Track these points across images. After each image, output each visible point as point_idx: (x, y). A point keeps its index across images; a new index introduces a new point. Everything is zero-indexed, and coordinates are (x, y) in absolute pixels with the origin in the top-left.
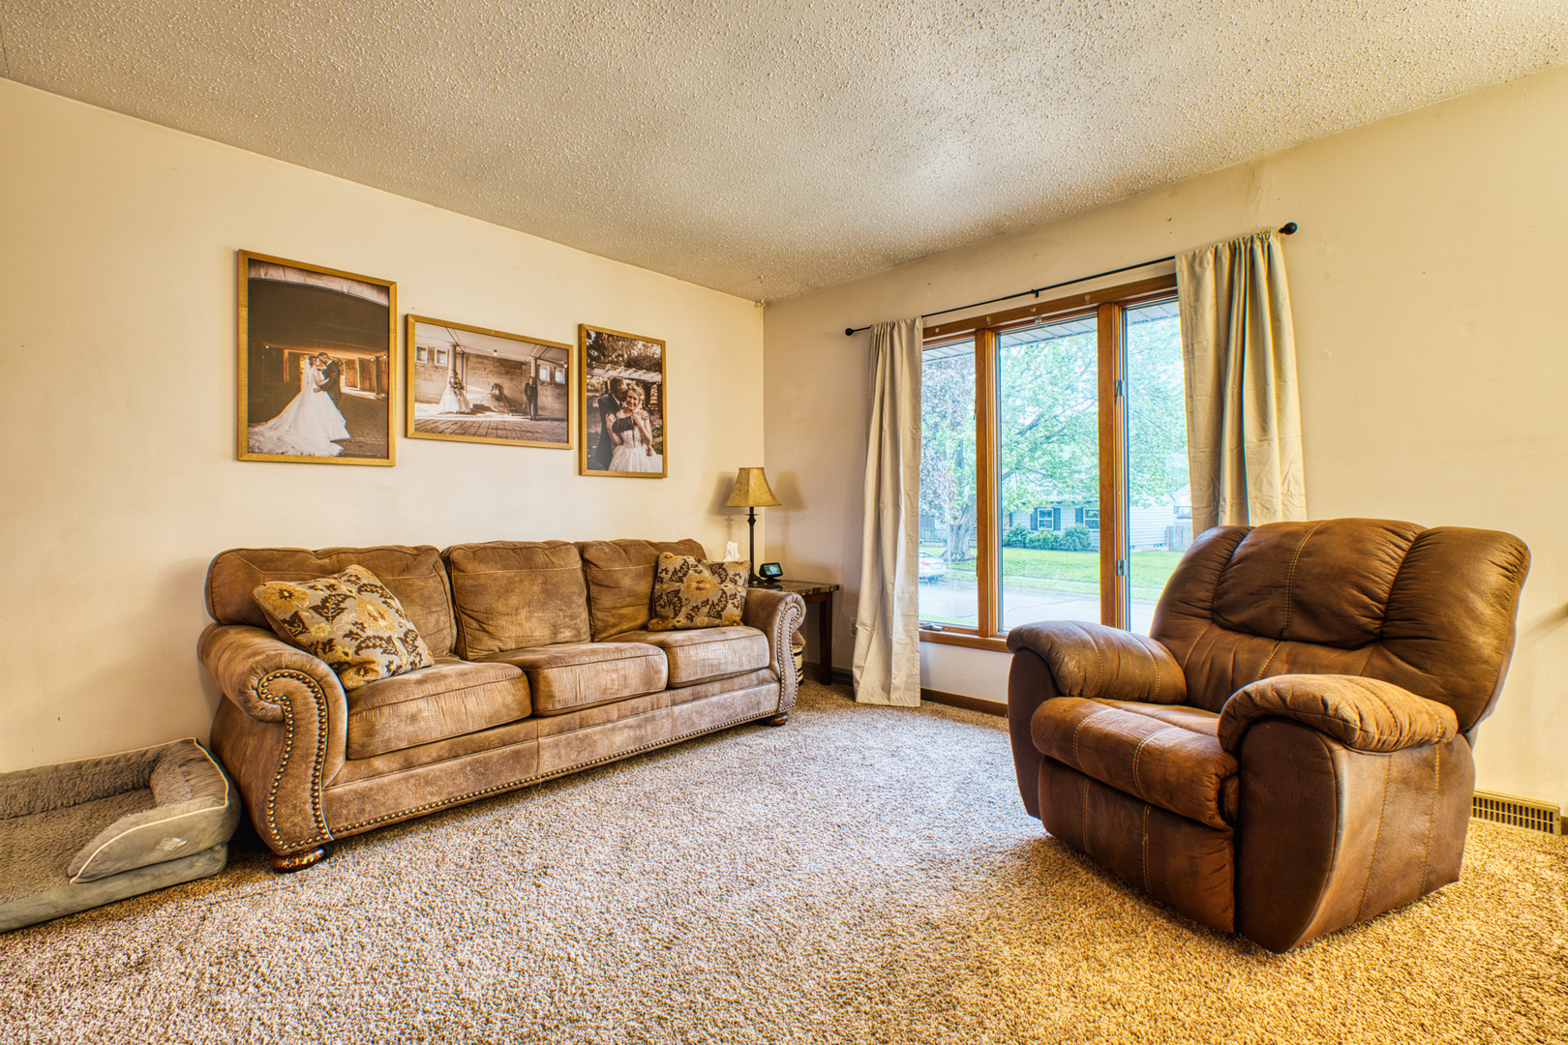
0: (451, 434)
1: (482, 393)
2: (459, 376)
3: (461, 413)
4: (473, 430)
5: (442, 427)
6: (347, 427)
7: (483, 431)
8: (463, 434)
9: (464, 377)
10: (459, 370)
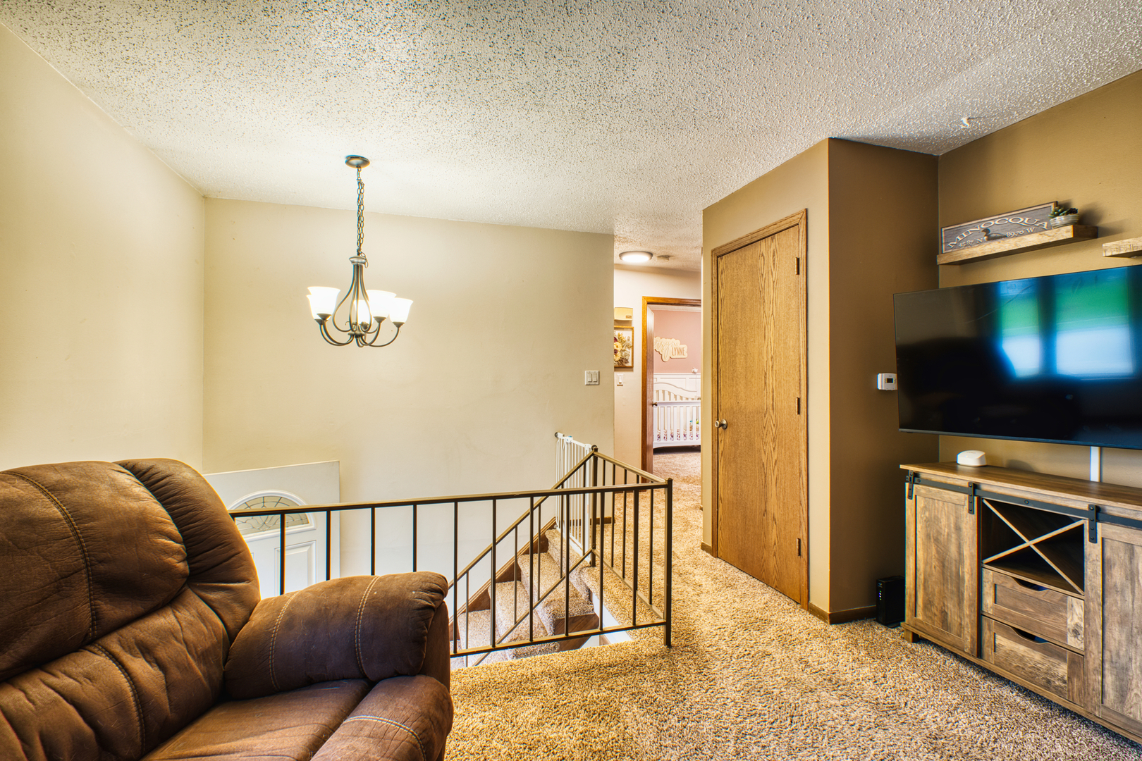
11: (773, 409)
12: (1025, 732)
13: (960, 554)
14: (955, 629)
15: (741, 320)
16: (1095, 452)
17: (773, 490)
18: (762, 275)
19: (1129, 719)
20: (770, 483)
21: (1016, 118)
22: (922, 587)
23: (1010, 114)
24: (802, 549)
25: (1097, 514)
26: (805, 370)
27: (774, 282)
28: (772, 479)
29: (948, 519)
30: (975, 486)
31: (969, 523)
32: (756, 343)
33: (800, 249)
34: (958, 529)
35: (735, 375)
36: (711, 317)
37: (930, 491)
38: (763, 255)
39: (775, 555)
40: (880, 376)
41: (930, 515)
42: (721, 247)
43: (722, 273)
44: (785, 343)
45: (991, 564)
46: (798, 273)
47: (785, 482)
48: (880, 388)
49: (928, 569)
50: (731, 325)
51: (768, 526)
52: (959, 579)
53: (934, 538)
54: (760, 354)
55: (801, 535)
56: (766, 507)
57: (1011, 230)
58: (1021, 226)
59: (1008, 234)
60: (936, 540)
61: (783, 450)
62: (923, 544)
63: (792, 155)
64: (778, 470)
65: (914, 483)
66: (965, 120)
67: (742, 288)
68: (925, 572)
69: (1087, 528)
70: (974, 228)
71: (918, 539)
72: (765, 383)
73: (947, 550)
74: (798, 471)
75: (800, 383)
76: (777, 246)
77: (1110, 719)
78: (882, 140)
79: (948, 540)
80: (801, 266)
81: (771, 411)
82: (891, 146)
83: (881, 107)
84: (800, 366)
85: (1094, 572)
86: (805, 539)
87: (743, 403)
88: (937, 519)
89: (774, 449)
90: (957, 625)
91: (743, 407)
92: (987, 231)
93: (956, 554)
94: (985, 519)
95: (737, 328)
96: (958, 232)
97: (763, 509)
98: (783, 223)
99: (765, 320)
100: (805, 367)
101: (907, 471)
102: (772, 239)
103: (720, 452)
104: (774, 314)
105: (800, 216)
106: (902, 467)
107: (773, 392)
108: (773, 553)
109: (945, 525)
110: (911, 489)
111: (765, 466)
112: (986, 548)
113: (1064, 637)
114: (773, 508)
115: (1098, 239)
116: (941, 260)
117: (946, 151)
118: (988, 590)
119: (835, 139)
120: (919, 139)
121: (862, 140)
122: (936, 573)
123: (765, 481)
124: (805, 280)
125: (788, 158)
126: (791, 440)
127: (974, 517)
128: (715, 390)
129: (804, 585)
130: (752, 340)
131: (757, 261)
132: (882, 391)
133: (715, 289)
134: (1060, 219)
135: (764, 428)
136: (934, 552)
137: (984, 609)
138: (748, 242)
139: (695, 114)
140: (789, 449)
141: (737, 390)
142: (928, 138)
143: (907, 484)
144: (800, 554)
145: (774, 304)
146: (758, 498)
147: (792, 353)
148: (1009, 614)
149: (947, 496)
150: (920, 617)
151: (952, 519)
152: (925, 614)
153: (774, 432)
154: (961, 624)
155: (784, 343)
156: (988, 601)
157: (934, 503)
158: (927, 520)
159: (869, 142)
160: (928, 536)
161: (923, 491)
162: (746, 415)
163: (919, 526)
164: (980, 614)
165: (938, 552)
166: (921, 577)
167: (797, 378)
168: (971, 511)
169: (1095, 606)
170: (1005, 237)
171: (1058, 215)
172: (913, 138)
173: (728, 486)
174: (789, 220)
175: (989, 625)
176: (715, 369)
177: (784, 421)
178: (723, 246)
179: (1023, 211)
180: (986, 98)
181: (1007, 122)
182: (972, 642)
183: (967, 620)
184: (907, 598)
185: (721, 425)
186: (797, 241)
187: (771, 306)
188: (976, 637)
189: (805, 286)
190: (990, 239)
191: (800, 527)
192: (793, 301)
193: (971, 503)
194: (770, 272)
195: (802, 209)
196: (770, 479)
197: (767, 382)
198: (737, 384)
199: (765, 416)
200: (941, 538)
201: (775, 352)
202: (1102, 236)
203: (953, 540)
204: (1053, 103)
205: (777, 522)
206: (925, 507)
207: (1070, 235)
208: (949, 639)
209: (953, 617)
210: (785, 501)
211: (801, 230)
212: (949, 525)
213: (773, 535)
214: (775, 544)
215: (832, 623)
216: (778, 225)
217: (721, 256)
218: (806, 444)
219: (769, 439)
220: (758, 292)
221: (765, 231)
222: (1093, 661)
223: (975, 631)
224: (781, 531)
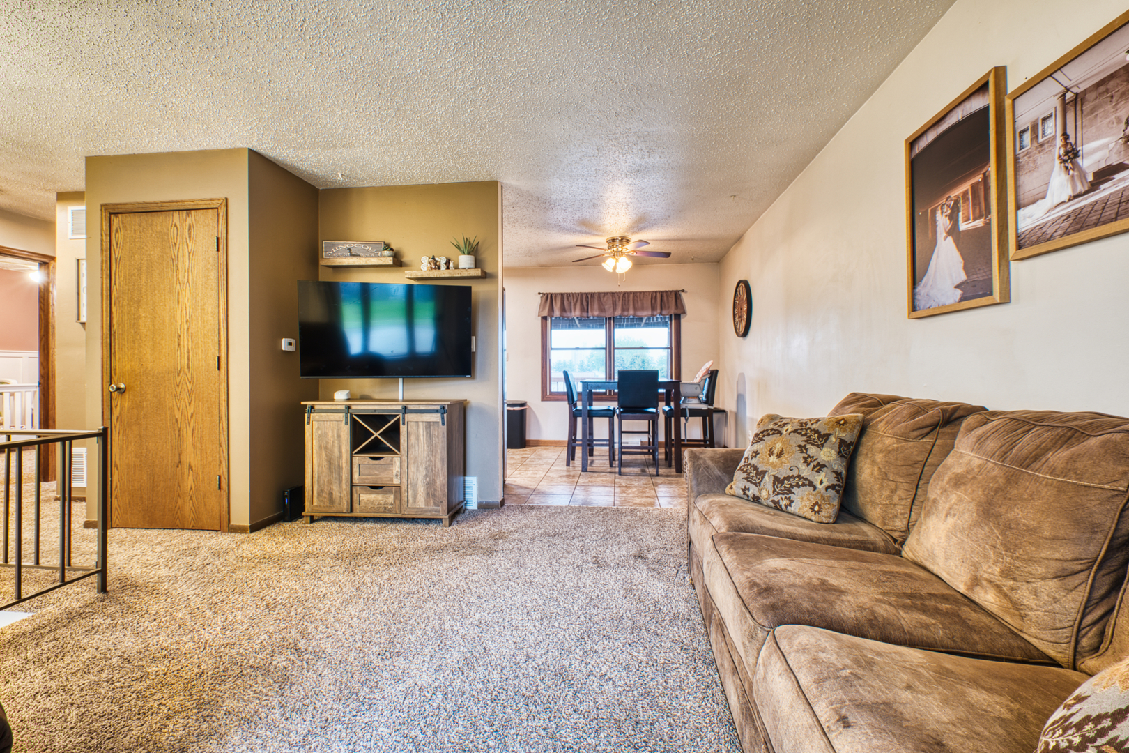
0: (1062, 236)
1: (1106, 145)
2: (1072, 140)
3: (1075, 197)
4: (1094, 218)
5: (1050, 231)
6: (965, 268)
7: (1110, 212)
8: (1079, 230)
9: (1079, 135)
10: (1070, 131)
11: (188, 368)
12: (378, 535)
13: (340, 452)
14: (337, 501)
15: (147, 284)
16: (401, 380)
17: (189, 441)
18: (175, 244)
19: (417, 508)
20: (185, 435)
21: (366, 184)
22: (316, 483)
23: (363, 181)
24: (223, 485)
25: (405, 410)
26: (226, 333)
27: (189, 253)
28: (187, 432)
29: (333, 432)
30: (349, 407)
31: (346, 431)
32: (168, 307)
33: (220, 230)
34: (339, 436)
35: (138, 337)
36: (100, 276)
37: (321, 416)
38: (175, 225)
39: (191, 499)
40: (283, 340)
41: (321, 432)
42: (117, 204)
43: (117, 231)
44: (203, 309)
45: (356, 453)
46: (218, 250)
47: (203, 431)
48: (283, 349)
49: (320, 469)
50: (131, 288)
51: (182, 476)
52: (340, 467)
53: (325, 448)
54: (173, 317)
55: (221, 471)
56: (180, 459)
57: (363, 253)
58: (367, 251)
59: (361, 254)
60: (326, 448)
61: (200, 403)
62: (317, 453)
63: (212, 147)
64: (195, 422)
65: (311, 413)
66: (340, 175)
67: (148, 252)
68: (318, 471)
69: (401, 418)
70: (342, 246)
71: (314, 451)
72: (179, 345)
73: (332, 451)
74: (218, 419)
75: (219, 344)
76: (194, 221)
77: (411, 513)
78: (286, 165)
79: (333, 446)
80: (221, 244)
81: (186, 370)
82: (291, 171)
83: (293, 145)
84: (219, 329)
85: (404, 440)
86: (226, 473)
87: (150, 365)
88: (326, 434)
89: (190, 404)
90: (338, 498)
91: (149, 369)
92: (349, 249)
93: (338, 453)
94: (355, 427)
95: (141, 291)
96: (333, 245)
97: (177, 461)
98: (200, 203)
99: (178, 286)
100: (225, 330)
101: (306, 405)
102: (188, 214)
103: (114, 417)
104: (190, 282)
105: (220, 202)
106: (303, 403)
107: (188, 352)
108: (189, 497)
109: (331, 437)
110: (309, 418)
111: (179, 422)
112: (355, 443)
113: (392, 480)
114: (189, 456)
115: (403, 268)
116: (322, 262)
117: (324, 188)
118: (355, 469)
119: (253, 151)
120: (310, 174)
121: (273, 160)
122: (326, 470)
123: (179, 435)
124: (225, 258)
125: (207, 148)
126: (210, 393)
127: (348, 426)
128: (107, 354)
129: (224, 513)
130: (162, 304)
131: (168, 230)
132: (285, 351)
133: (106, 246)
134: (387, 253)
135: (178, 386)
136: (324, 456)
137: (354, 481)
138: (157, 209)
139: (132, 78)
140: (207, 401)
141: (141, 352)
142: (316, 176)
143: (306, 415)
144: (220, 488)
145: (190, 273)
146: (170, 452)
147: (210, 318)
148: (367, 479)
149: (332, 417)
150: (315, 503)
151: (335, 431)
152: (319, 500)
153: (190, 388)
154: (341, 497)
155: (201, 309)
156: (356, 476)
157: (324, 424)
158: (320, 436)
159: (277, 163)
160: (320, 447)
161: (317, 417)
162: (153, 376)
163: (314, 442)
164: (352, 485)
165: (326, 455)
166: (316, 476)
167: (216, 339)
168: (346, 423)
169: (404, 458)
170: (360, 256)
171: (386, 250)
172: (307, 172)
173: (127, 450)
174: (208, 202)
175: (356, 491)
176: (106, 331)
177: (201, 377)
178: (120, 204)
179: (368, 243)
180: (353, 167)
181: (361, 184)
182: (347, 505)
183: (345, 492)
184: (306, 494)
185: (118, 389)
186: (216, 222)
187: (186, 274)
188: (349, 501)
189: (225, 263)
190: (352, 255)
191: (220, 465)
192: (212, 273)
193: (347, 418)
194: (185, 243)
195: (223, 196)
196: (185, 432)
197: (182, 343)
198: (141, 347)
199: (178, 375)
200: (329, 446)
201: (190, 317)
202: (404, 266)
203: (336, 445)
204: (383, 184)
205: (194, 469)
206: (318, 428)
207: (391, 263)
208: (334, 509)
209: (336, 495)
210: (204, 447)
211: (221, 214)
212: (333, 436)
213: (189, 481)
214: (191, 489)
215: (251, 532)
216: (195, 203)
217: (116, 214)
218: (226, 394)
219: (184, 395)
220: (169, 259)
221: (180, 204)
222: (404, 488)
223: (349, 497)
224: (199, 475)
